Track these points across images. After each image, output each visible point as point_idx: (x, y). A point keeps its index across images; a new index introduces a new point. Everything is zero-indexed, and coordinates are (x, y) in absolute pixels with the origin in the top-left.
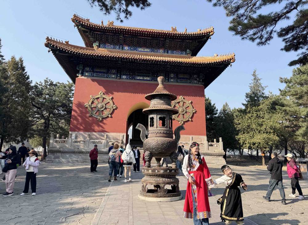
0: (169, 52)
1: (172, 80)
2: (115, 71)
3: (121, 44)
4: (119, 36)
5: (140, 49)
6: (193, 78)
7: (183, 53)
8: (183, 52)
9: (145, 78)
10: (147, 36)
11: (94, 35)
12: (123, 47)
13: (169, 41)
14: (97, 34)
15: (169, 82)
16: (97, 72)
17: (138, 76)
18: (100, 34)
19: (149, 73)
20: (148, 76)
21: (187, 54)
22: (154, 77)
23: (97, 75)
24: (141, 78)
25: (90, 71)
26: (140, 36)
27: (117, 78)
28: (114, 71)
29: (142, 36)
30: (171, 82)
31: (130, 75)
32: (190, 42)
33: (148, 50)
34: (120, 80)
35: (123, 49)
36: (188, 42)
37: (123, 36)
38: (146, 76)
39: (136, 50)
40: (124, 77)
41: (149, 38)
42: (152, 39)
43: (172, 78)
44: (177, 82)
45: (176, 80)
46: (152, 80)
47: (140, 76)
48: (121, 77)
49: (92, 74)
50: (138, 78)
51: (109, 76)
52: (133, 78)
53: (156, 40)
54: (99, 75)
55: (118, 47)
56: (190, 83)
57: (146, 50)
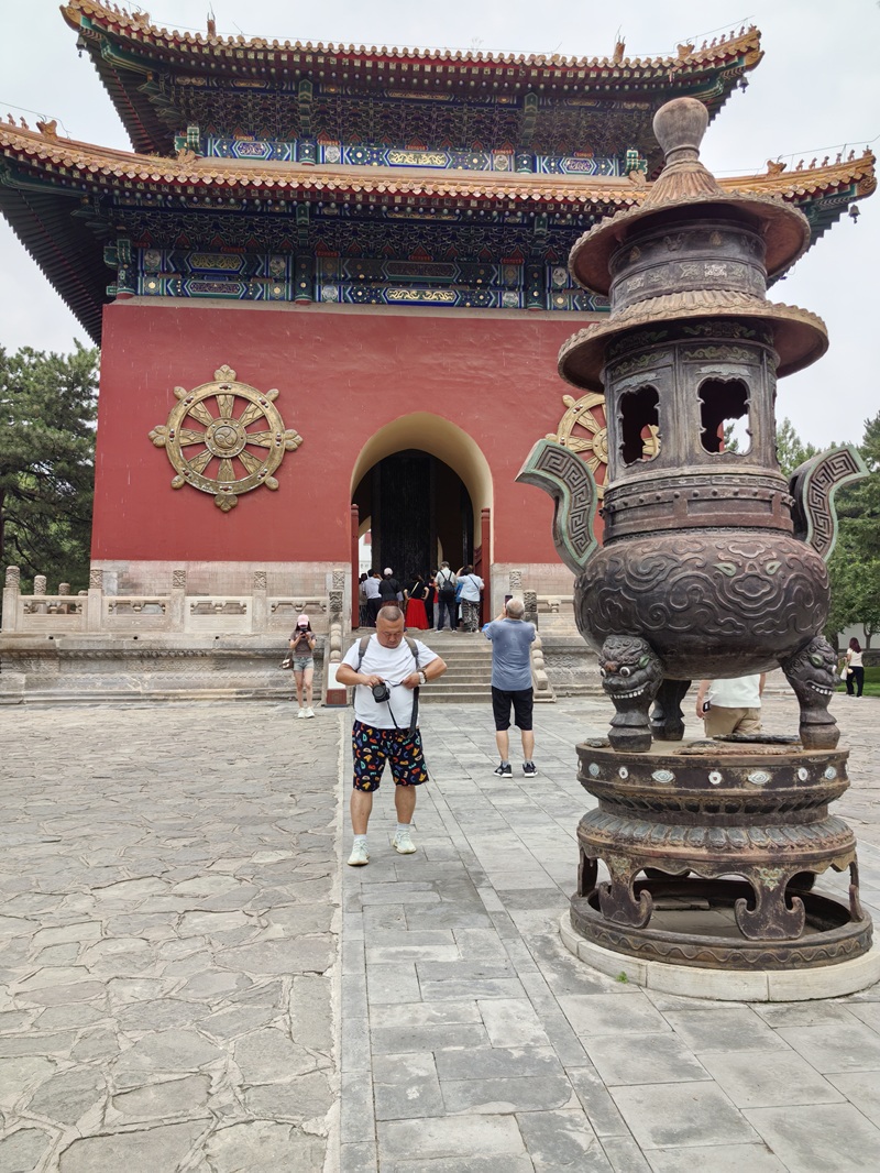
0: (541, 163)
1: (560, 301)
2: (283, 265)
3: (307, 136)
4: (296, 93)
5: (398, 157)
7: (607, 169)
8: (606, 164)
9: (431, 296)
10: (432, 89)
11: (178, 93)
12: (316, 149)
13: (539, 107)
14: (187, 87)
15: (545, 308)
16: (201, 274)
17: (396, 284)
18: (203, 87)
19: (449, 271)
20: (445, 286)
21: (628, 174)
22: (475, 285)
23: (200, 287)
24: (412, 295)
25: (169, 271)
26: (398, 86)
27: (293, 300)
28: (279, 266)
29: (408, 87)
30: (555, 309)
31: (356, 280)
32: (640, 111)
33: (438, 160)
34: (313, 309)
35: (316, 157)
36: (632, 111)
37: (316, 93)
38: (435, 286)
39: (381, 163)
40: (330, 292)
41: (440, 98)
42: (454, 103)
43: (558, 291)
44: (583, 309)
45: (581, 298)
46: (462, 305)
47: (406, 284)
48: (313, 294)
49: (176, 282)
50: (397, 295)
51: (257, 290)
52: (373, 297)
53: (475, 105)
54: (211, 288)
55: (291, 150)
57: (426, 159)
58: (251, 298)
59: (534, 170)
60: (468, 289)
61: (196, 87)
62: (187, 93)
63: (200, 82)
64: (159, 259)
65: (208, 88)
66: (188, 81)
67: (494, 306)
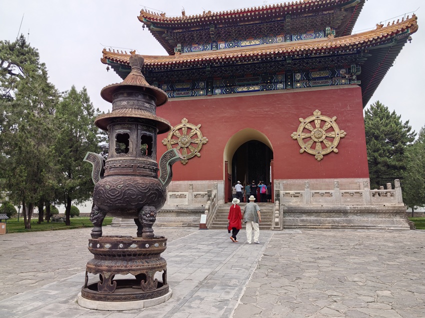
0: (294, 37)
1: (298, 85)
2: (203, 84)
3: (214, 42)
4: (209, 29)
5: (243, 44)
6: (337, 75)
7: (319, 36)
8: (319, 34)
9: (252, 89)
11: (174, 35)
12: (217, 45)
13: (291, 19)
14: (177, 33)
15: (293, 88)
16: (179, 90)
17: (240, 86)
18: (181, 32)
19: (258, 79)
20: (257, 84)
21: (327, 36)
22: (268, 83)
23: (178, 94)
24: (245, 89)
25: (169, 90)
27: (207, 95)
28: (202, 84)
30: (297, 88)
31: (227, 86)
32: (330, 14)
33: (257, 42)
34: (212, 97)
35: (217, 48)
36: (327, 14)
37: (216, 28)
38: (253, 85)
39: (238, 46)
40: (218, 91)
41: (257, 22)
42: (262, 23)
43: (298, 81)
44: (307, 87)
45: (306, 83)
46: (263, 90)
47: (244, 86)
48: (213, 92)
49: (171, 94)
50: (240, 90)
51: (195, 93)
52: (232, 91)
53: (269, 22)
54: (181, 94)
55: (209, 47)
56: (332, 85)
57: (253, 43)
58: (194, 96)
59: (292, 40)
60: (265, 84)
61: (179, 32)
62: (177, 35)
63: (181, 31)
64: (166, 87)
65: (183, 32)
66: (177, 31)
67: (274, 89)
